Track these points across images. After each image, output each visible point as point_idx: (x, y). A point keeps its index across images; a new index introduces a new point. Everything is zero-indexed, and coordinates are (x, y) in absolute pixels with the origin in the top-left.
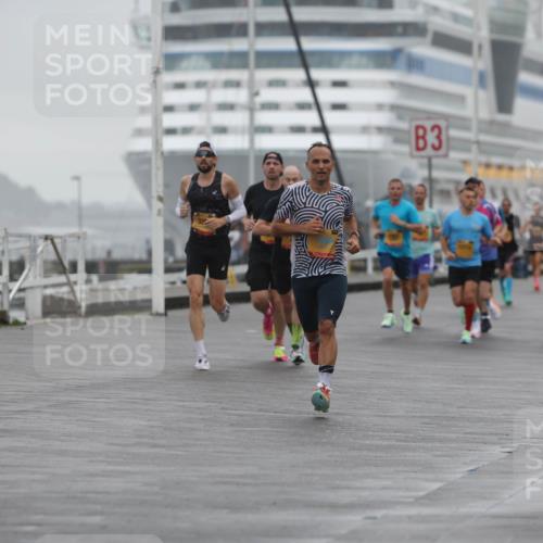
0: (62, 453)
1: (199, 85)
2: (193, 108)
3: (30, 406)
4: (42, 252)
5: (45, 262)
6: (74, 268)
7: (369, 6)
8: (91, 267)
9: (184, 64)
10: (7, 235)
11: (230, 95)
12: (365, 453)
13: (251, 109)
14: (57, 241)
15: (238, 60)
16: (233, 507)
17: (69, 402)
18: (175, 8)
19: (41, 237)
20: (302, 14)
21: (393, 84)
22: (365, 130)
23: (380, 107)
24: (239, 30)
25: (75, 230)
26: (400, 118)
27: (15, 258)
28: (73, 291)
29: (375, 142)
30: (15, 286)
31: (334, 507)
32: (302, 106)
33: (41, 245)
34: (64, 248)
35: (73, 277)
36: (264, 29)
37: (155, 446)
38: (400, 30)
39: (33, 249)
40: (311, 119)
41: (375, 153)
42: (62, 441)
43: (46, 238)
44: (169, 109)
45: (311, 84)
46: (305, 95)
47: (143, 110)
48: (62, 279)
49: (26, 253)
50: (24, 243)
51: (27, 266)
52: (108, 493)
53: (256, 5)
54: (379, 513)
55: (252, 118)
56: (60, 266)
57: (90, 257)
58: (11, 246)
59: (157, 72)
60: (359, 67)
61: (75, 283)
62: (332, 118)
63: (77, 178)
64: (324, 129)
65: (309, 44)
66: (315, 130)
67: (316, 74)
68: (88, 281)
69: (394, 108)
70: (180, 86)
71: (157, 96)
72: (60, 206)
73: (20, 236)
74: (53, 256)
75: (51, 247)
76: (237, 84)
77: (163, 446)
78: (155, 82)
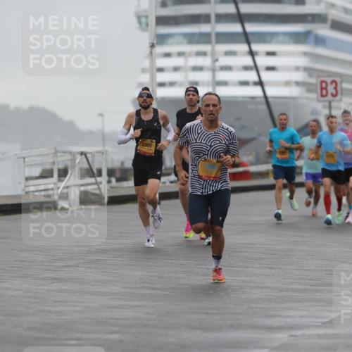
0: (94, 293)
1: (180, 54)
2: (176, 69)
3: (72, 263)
4: (79, 163)
5: (81, 169)
6: (100, 173)
7: (290, 3)
8: (111, 173)
9: (170, 41)
10: (56, 152)
11: (200, 61)
12: (289, 294)
13: (213, 70)
14: (89, 156)
15: (204, 38)
16: (205, 329)
17: (97, 260)
18: (164, 5)
19: (78, 153)
20: (246, 8)
21: (305, 54)
22: (287, 83)
23: (297, 69)
24: (205, 19)
25: (100, 148)
26: (310, 76)
27: (61, 166)
28: (99, 188)
29: (294, 92)
30: (62, 185)
31: (270, 329)
32: (246, 68)
33: (78, 158)
34: (93, 160)
35: (99, 179)
36: (221, 18)
37: (153, 289)
38: (310, 18)
39: (73, 160)
40: (252, 76)
41: (294, 98)
42: (93, 285)
43: (82, 153)
44: (161, 70)
45: (252, 54)
46: (248, 61)
47: (144, 70)
48: (92, 180)
49: (69, 164)
50: (68, 157)
51: (70, 172)
52: (123, 319)
53: (216, 3)
54: (299, 333)
55: (214, 76)
56: (90, 172)
57: (110, 166)
58: (59, 159)
59: (152, 46)
60: (283, 43)
61: (101, 183)
62: (266, 76)
63: (101, 115)
64: (260, 83)
65: (250, 28)
66: (255, 84)
67: (255, 47)
68: (109, 182)
69: (306, 69)
70: (168, 55)
71: (152, 62)
72: (90, 133)
73: (65, 152)
74: (86, 166)
75: (85, 160)
76: (204, 54)
77: (158, 289)
78: (151, 52)
